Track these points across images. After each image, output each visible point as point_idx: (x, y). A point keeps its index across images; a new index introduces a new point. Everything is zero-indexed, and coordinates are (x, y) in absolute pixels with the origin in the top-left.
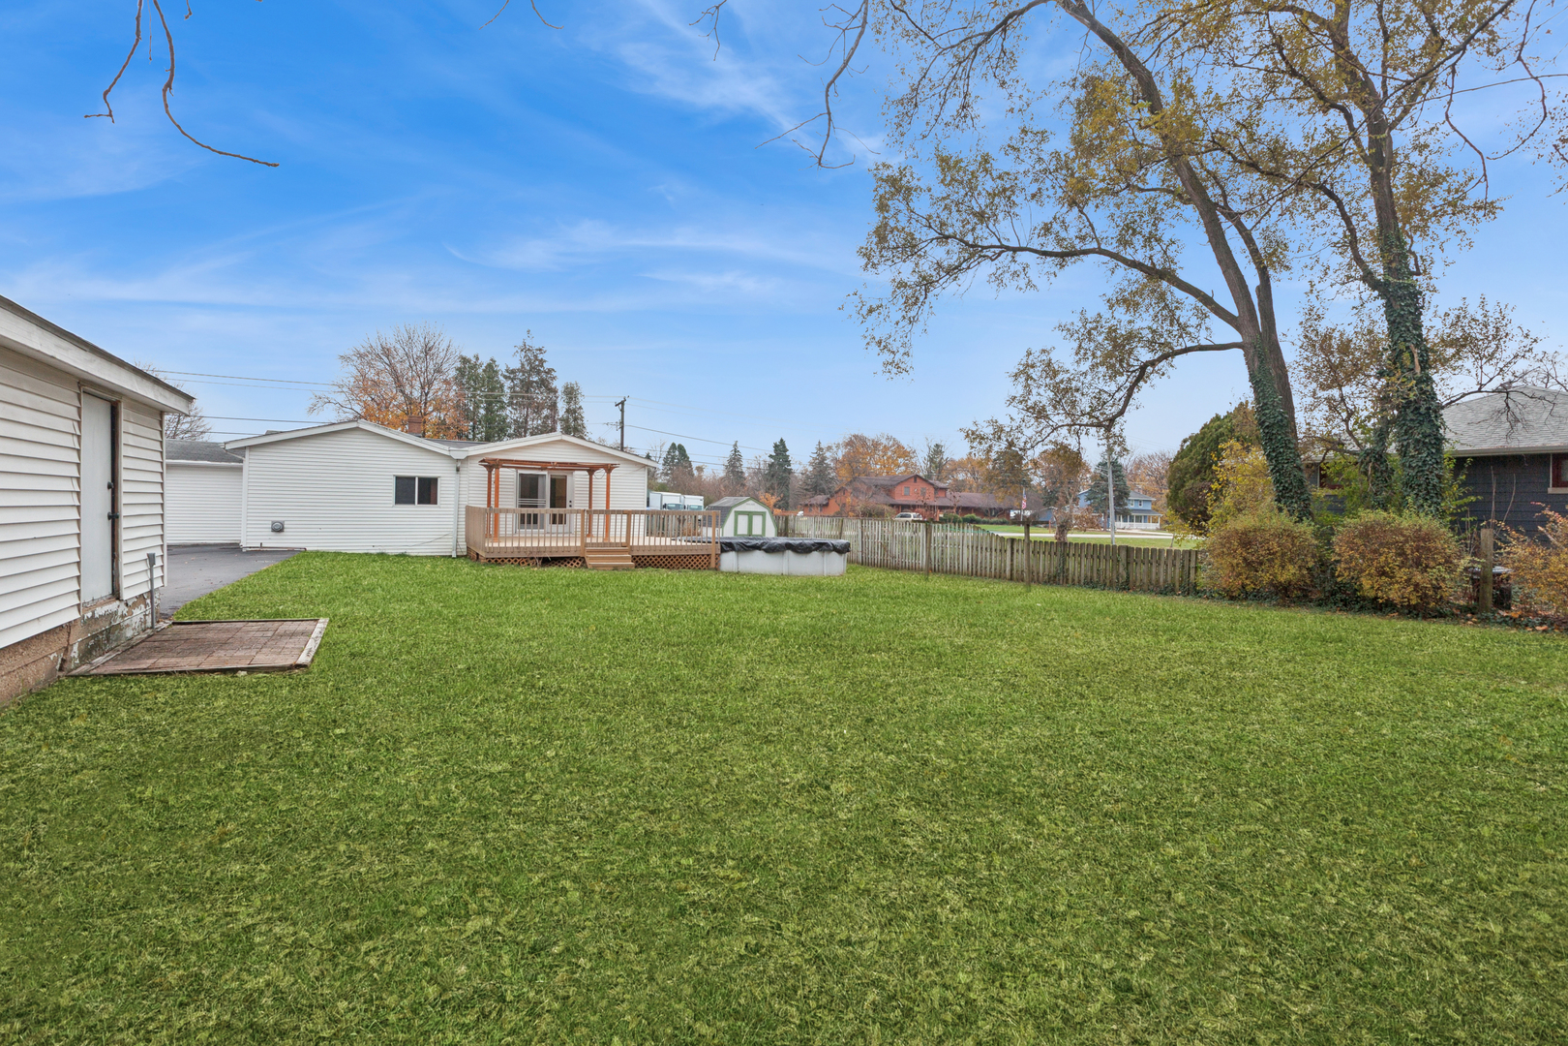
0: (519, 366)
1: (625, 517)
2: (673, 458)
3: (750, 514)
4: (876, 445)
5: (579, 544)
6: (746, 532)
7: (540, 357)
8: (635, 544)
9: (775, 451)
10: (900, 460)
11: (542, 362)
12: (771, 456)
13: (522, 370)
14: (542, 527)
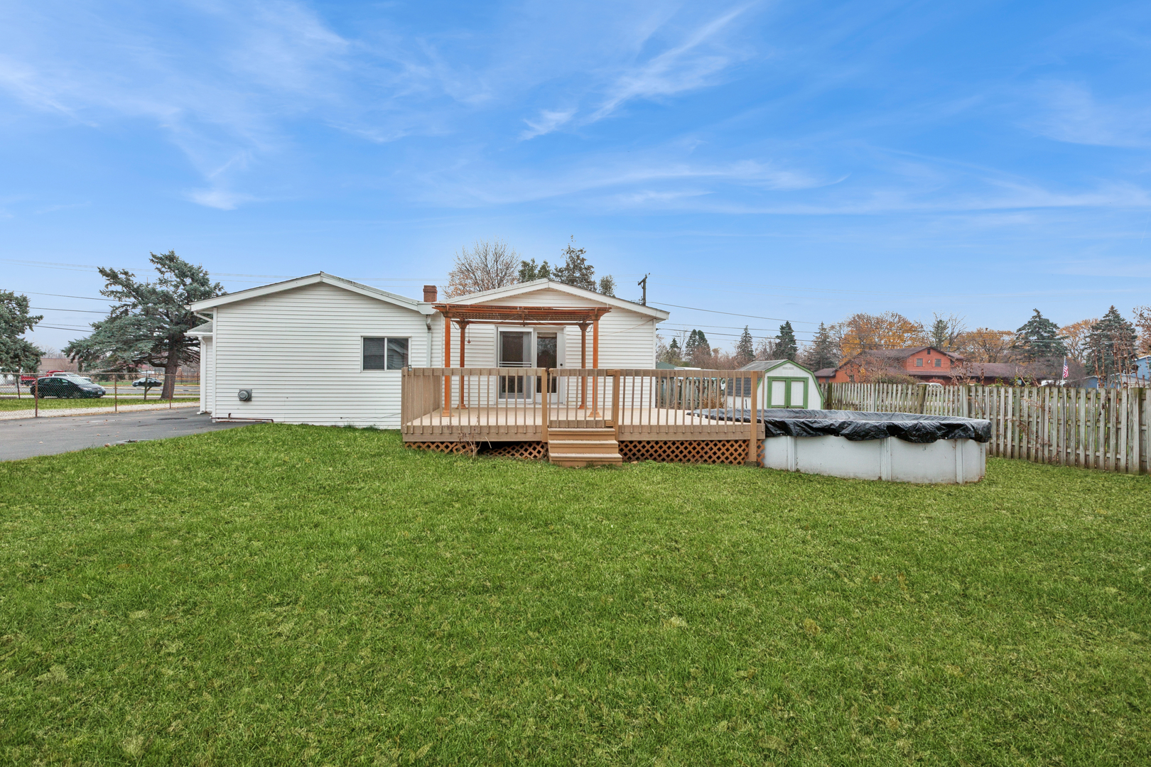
0: (564, 266)
1: (610, 380)
2: (694, 341)
3: (788, 381)
4: (879, 322)
5: (539, 422)
6: (782, 403)
7: (581, 257)
8: (627, 422)
9: (782, 332)
10: (906, 335)
11: (583, 260)
12: (778, 337)
13: (568, 268)
14: (529, 397)
